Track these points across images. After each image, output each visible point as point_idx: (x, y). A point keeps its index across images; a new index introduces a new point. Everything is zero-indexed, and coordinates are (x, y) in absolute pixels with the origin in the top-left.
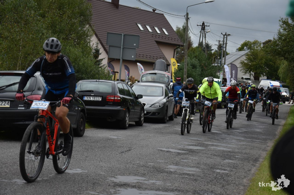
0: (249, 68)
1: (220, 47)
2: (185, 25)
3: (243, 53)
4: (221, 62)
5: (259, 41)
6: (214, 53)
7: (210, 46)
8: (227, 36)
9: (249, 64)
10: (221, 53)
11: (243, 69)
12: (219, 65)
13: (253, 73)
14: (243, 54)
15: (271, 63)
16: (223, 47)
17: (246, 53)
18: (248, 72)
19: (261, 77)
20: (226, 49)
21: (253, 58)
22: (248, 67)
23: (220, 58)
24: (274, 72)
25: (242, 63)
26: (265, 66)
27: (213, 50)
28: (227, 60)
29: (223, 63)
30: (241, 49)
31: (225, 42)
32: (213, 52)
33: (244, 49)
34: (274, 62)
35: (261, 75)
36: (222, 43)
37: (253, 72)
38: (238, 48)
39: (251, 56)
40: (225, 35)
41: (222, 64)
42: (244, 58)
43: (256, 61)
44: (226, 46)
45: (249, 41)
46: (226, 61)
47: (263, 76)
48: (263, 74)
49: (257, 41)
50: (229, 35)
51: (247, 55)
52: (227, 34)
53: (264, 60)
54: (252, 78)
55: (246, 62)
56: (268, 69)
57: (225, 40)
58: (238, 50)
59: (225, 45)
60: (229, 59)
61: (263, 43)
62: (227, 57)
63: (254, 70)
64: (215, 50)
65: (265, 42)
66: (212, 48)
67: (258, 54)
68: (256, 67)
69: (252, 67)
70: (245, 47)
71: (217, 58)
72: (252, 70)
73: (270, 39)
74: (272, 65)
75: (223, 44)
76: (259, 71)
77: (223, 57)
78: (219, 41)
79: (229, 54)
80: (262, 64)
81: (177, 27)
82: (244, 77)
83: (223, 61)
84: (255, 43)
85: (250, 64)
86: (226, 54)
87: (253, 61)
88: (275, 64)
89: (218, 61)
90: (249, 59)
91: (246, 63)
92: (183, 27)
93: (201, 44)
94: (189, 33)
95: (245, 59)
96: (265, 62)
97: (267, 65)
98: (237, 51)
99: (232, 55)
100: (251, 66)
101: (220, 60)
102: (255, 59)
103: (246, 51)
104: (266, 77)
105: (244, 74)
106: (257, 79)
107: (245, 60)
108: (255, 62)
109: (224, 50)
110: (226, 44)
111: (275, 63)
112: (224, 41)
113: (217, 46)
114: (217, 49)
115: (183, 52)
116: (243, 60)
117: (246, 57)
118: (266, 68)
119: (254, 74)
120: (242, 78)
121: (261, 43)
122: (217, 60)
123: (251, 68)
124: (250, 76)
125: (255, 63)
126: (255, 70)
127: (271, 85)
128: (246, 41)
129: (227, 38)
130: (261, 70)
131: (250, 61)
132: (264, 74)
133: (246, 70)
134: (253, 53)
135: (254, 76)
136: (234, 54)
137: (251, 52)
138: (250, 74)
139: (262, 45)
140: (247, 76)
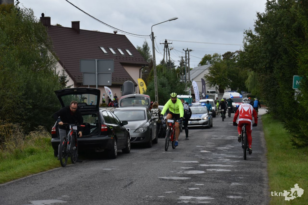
0: (213, 82)
1: (182, 63)
2: (145, 44)
3: (205, 67)
4: (185, 77)
5: (219, 54)
6: (177, 69)
7: (173, 63)
8: (189, 51)
9: (213, 78)
10: (185, 69)
11: (208, 83)
12: (184, 81)
13: (218, 86)
14: (205, 69)
15: (234, 74)
16: (186, 63)
17: (208, 66)
18: (212, 85)
19: (226, 89)
20: (189, 65)
21: (217, 71)
22: (212, 80)
23: (185, 74)
24: (237, 84)
25: (206, 77)
26: (228, 79)
27: (175, 66)
28: (191, 74)
29: (188, 78)
30: (203, 63)
31: (187, 58)
32: (176, 68)
33: (207, 63)
34: (237, 73)
35: (226, 87)
36: (184, 59)
37: (217, 85)
38: (199, 63)
39: (214, 69)
40: (187, 51)
41: (187, 80)
42: (207, 72)
43: (220, 74)
44: (189, 61)
45: (209, 55)
46: (191, 76)
47: (228, 89)
48: (227, 86)
49: (217, 54)
50: (191, 50)
51: (210, 69)
52: (188, 50)
53: (227, 72)
54: (218, 91)
55: (209, 75)
56: (231, 81)
57: (187, 55)
58: (200, 64)
59: (187, 61)
60: (192, 75)
61: (223, 55)
62: (191, 71)
63: (218, 83)
64: (177, 66)
65: (224, 54)
66: (175, 65)
67: (221, 67)
68: (220, 79)
69: (216, 80)
70: (207, 61)
71: (182, 74)
72: (217, 83)
73: (229, 51)
74: (236, 76)
75: (186, 60)
76: (223, 84)
77: (187, 72)
78: (182, 57)
79: (192, 69)
80: (225, 76)
81: (137, 47)
82: (209, 91)
83: (188, 76)
85: (214, 77)
86: (189, 69)
87: (217, 74)
88: (237, 76)
89: (183, 77)
90: (212, 72)
91: (209, 77)
92: (143, 46)
93: (163, 62)
94: (150, 52)
95: (209, 73)
96: (228, 75)
97: (230, 76)
98: (200, 66)
99: (195, 71)
100: (215, 79)
101: (185, 75)
102: (218, 71)
103: (209, 65)
104: (230, 89)
105: (209, 87)
106: (222, 92)
107: (209, 74)
108: (218, 74)
109: (187, 65)
110: (189, 59)
111: (237, 74)
112: (186, 57)
113: (179, 63)
114: (179, 66)
115: (146, 71)
116: (207, 74)
117: (210, 71)
118: (229, 80)
119: (219, 87)
120: (208, 92)
121: (221, 56)
122: (181, 76)
123: (215, 82)
124: (216, 89)
125: (218, 76)
126: (220, 83)
127: (232, 96)
128: (206, 55)
129: (189, 53)
130: (225, 82)
131: (213, 75)
132: (229, 86)
133: (210, 84)
134: (215, 66)
135: (219, 88)
136: (197, 69)
137: (214, 65)
138: (215, 87)
139: (222, 58)
140: (213, 89)
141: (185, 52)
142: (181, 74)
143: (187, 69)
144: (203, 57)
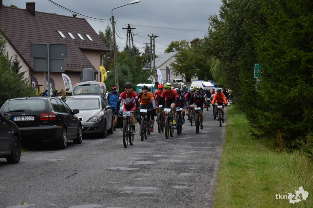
0: (180, 70)
1: (148, 50)
2: (108, 29)
3: (172, 54)
4: (150, 65)
5: (186, 40)
6: (142, 57)
7: (138, 49)
8: (154, 37)
9: (179, 66)
10: (150, 56)
11: (174, 71)
12: (149, 68)
13: (184, 75)
14: (172, 56)
15: (201, 63)
16: (152, 50)
17: (175, 54)
18: (179, 74)
19: (193, 78)
20: (154, 52)
21: (183, 59)
22: (179, 69)
23: (150, 61)
24: (205, 72)
25: (172, 65)
26: (195, 67)
27: (140, 53)
28: (157, 62)
29: (153, 66)
30: (169, 50)
31: (153, 44)
32: (141, 55)
33: (173, 50)
34: (204, 61)
35: (193, 76)
36: (149, 45)
37: (184, 73)
38: (166, 50)
39: (181, 57)
40: (152, 37)
41: (152, 68)
42: (174, 59)
43: (187, 62)
45: (176, 42)
46: (156, 64)
47: (195, 78)
48: (195, 74)
49: (185, 41)
50: (156, 36)
51: (176, 56)
52: (154, 36)
53: (194, 60)
54: (184, 80)
55: (176, 63)
56: (199, 70)
57: (153, 42)
58: (167, 52)
59: (153, 47)
60: (158, 62)
61: (191, 42)
62: (156, 59)
63: (185, 72)
64: (142, 53)
65: (192, 41)
66: (140, 52)
67: (188, 55)
68: (187, 68)
69: (183, 68)
70: (174, 48)
73: (197, 38)
74: (203, 64)
75: (151, 47)
76: (190, 72)
77: (152, 60)
78: (147, 44)
79: (158, 56)
80: (192, 64)
81: (100, 32)
82: (176, 80)
83: (153, 64)
84: (183, 43)
85: (181, 65)
86: (154, 57)
87: (183, 62)
88: (205, 64)
89: (147, 65)
90: (179, 60)
91: (176, 65)
92: (106, 31)
93: (127, 48)
95: (175, 60)
96: (195, 62)
97: (198, 65)
98: (166, 53)
99: (161, 58)
100: (181, 67)
101: (150, 63)
102: (185, 59)
103: (175, 52)
104: (197, 78)
105: (175, 76)
106: (189, 80)
107: (175, 62)
108: (185, 62)
109: (153, 52)
110: (154, 46)
111: (205, 63)
112: (151, 43)
113: (144, 49)
114: (144, 53)
115: (109, 58)
116: (173, 62)
117: (176, 59)
118: (196, 69)
119: (186, 75)
120: (174, 81)
121: (188, 43)
123: (182, 70)
124: (182, 78)
125: (185, 64)
126: (186, 71)
128: (173, 41)
129: (154, 40)
130: (192, 71)
131: (180, 62)
132: (196, 75)
133: (177, 72)
134: (182, 53)
135: (186, 77)
136: (163, 56)
137: (180, 52)
138: (181, 76)
139: (190, 45)
140: (179, 78)
141: (150, 39)
142: (145, 61)
143: (152, 56)
144: (170, 44)
